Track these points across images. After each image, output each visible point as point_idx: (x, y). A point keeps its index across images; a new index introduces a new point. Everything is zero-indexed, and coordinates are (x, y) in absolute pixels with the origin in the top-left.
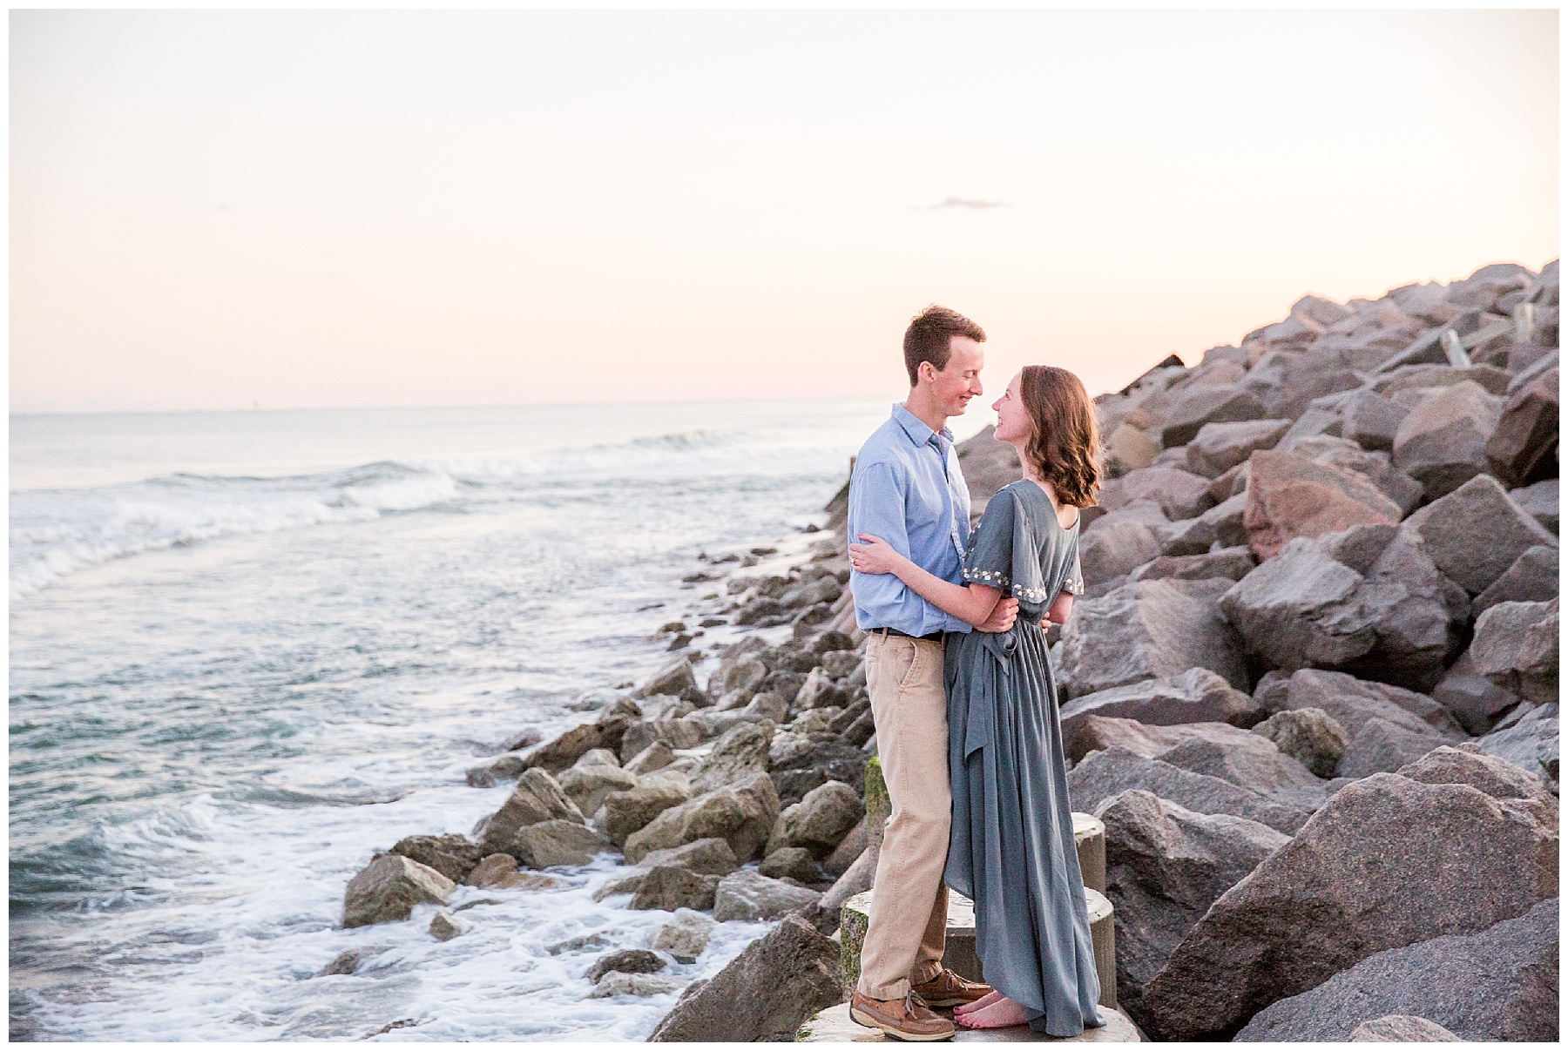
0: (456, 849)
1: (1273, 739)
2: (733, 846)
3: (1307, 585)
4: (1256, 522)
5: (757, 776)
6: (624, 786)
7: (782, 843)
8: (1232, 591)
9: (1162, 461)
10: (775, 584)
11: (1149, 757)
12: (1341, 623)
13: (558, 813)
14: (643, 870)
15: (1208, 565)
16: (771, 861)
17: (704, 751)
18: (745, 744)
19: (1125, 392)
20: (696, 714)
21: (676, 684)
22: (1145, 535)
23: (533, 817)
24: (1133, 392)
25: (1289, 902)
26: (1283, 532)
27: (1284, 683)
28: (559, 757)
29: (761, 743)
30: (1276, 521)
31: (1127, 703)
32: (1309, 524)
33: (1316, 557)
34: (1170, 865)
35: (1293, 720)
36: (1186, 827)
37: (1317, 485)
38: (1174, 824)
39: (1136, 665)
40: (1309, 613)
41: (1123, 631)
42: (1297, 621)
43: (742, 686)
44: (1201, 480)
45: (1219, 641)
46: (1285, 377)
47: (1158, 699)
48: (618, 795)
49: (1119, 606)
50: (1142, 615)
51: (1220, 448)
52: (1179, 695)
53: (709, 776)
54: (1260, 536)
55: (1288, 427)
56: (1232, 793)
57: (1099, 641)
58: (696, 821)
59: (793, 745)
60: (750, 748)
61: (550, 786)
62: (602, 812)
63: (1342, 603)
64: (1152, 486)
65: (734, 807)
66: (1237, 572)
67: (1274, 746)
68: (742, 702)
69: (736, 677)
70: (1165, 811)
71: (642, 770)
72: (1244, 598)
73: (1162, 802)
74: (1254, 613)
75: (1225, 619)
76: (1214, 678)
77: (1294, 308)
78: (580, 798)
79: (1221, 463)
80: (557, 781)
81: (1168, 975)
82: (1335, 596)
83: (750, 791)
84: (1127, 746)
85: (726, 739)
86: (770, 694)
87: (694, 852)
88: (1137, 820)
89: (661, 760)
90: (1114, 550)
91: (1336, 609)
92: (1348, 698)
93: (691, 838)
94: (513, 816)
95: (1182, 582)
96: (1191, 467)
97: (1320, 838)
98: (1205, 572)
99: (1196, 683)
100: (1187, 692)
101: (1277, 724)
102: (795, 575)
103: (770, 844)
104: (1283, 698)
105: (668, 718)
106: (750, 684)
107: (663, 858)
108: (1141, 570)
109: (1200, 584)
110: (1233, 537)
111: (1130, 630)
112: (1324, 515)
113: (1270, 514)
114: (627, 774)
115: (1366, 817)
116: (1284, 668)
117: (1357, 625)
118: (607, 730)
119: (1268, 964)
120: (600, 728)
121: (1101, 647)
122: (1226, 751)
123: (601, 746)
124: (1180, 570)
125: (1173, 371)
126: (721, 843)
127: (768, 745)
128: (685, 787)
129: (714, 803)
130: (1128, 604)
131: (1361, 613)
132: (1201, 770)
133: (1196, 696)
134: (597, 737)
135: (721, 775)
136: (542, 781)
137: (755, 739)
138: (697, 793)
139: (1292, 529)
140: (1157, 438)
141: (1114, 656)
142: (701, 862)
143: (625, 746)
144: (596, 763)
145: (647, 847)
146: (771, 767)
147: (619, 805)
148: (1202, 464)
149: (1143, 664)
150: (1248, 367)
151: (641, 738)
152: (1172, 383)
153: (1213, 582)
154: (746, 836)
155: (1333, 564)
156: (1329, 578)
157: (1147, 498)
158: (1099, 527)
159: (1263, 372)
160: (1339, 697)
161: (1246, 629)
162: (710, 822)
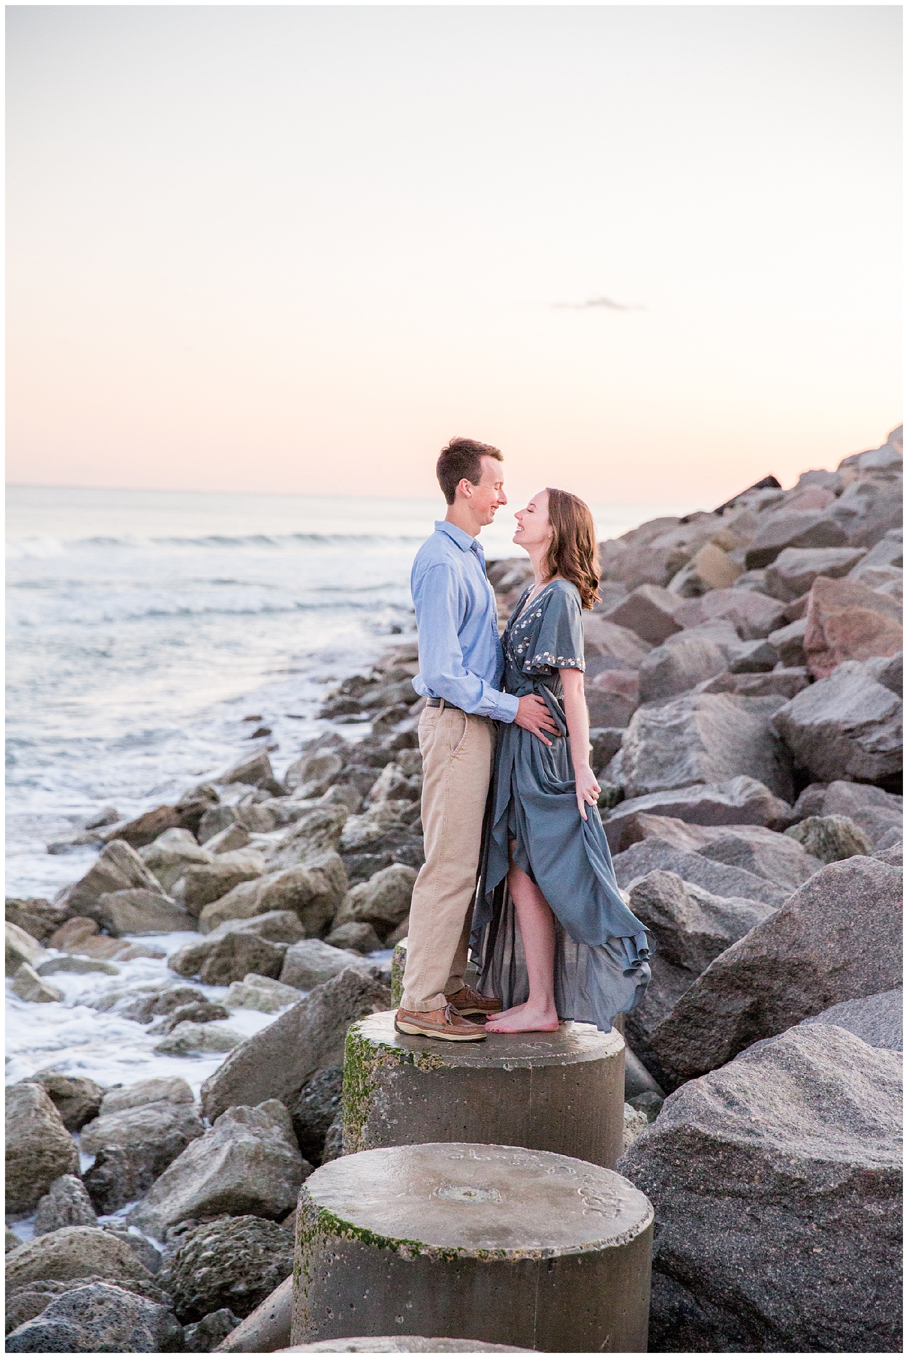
0: (40, 912)
1: (800, 839)
2: (303, 919)
3: (851, 705)
4: (814, 645)
5: (328, 856)
6: (202, 862)
7: (348, 918)
8: (784, 708)
9: (743, 582)
10: (357, 683)
11: (687, 850)
12: (879, 741)
13: (138, 883)
14: (217, 936)
15: (767, 683)
16: (337, 934)
17: (278, 835)
18: (318, 827)
19: (719, 512)
20: (272, 802)
21: (254, 774)
22: (715, 653)
23: (114, 886)
24: (726, 511)
25: (774, 960)
26: (837, 655)
27: (821, 793)
28: (139, 834)
29: (334, 828)
30: (832, 644)
31: (678, 805)
32: (862, 649)
33: (862, 679)
34: (688, 938)
35: (819, 824)
36: (705, 906)
37: (874, 613)
38: (695, 904)
39: (689, 771)
40: (851, 730)
41: (679, 739)
42: (839, 737)
43: (318, 778)
44: (774, 602)
45: (768, 754)
46: (869, 506)
47: (704, 802)
48: (196, 868)
49: (678, 716)
50: (697, 726)
51: (797, 570)
52: (723, 799)
53: (283, 857)
54: (818, 658)
55: (862, 555)
56: (755, 882)
57: (656, 748)
58: (269, 895)
59: (364, 832)
60: (322, 831)
61: (131, 859)
62: (180, 886)
63: (882, 723)
64: (729, 606)
65: (305, 883)
66: (792, 690)
67: (802, 847)
68: (318, 793)
69: (313, 769)
70: (688, 892)
71: (219, 849)
72: (793, 714)
73: (686, 885)
74: (802, 729)
75: (775, 732)
76: (758, 786)
77: (891, 436)
78: (159, 871)
79: (796, 586)
80: (138, 855)
81: (671, 1021)
82: (876, 716)
83: (321, 870)
84: (667, 838)
85: (301, 824)
86: (345, 786)
87: (264, 923)
88: (662, 897)
89: (237, 841)
90: (683, 665)
91: (876, 728)
92: (875, 808)
93: (263, 909)
94: (95, 883)
95: (740, 697)
96: (768, 589)
97: (802, 908)
98: (764, 688)
99: (738, 790)
100: (731, 798)
101: (804, 827)
102: (377, 675)
103: (337, 921)
104: (818, 806)
105: (246, 804)
106: (326, 776)
107: (236, 926)
108: (704, 685)
109: (756, 700)
110: (795, 658)
111: (686, 739)
112: (879, 640)
113: (828, 637)
114: (205, 852)
115: (842, 891)
116: (824, 781)
117: (890, 743)
118: (186, 812)
119: (753, 1013)
120: (179, 809)
121: (657, 753)
122: (756, 848)
123: (180, 826)
124: (741, 686)
125: (769, 492)
126: (291, 916)
127: (340, 832)
128: (259, 864)
129: (285, 879)
130: (686, 715)
131: (896, 733)
132: (731, 863)
133: (740, 801)
134: (175, 818)
135: (294, 856)
136: (123, 855)
137: (328, 823)
138: (271, 870)
139: (846, 654)
140: (741, 559)
141: (669, 762)
142: (271, 931)
143: (203, 829)
144: (175, 841)
145: (221, 917)
146: (342, 850)
147: (196, 877)
148: (779, 587)
149: (695, 770)
150: (838, 493)
151: (218, 821)
152: (764, 504)
153: (769, 699)
154: (315, 910)
155: (878, 687)
156: (871, 698)
157: (722, 618)
158: (673, 643)
159: (850, 501)
160: (867, 808)
161: (795, 744)
162: (282, 896)
